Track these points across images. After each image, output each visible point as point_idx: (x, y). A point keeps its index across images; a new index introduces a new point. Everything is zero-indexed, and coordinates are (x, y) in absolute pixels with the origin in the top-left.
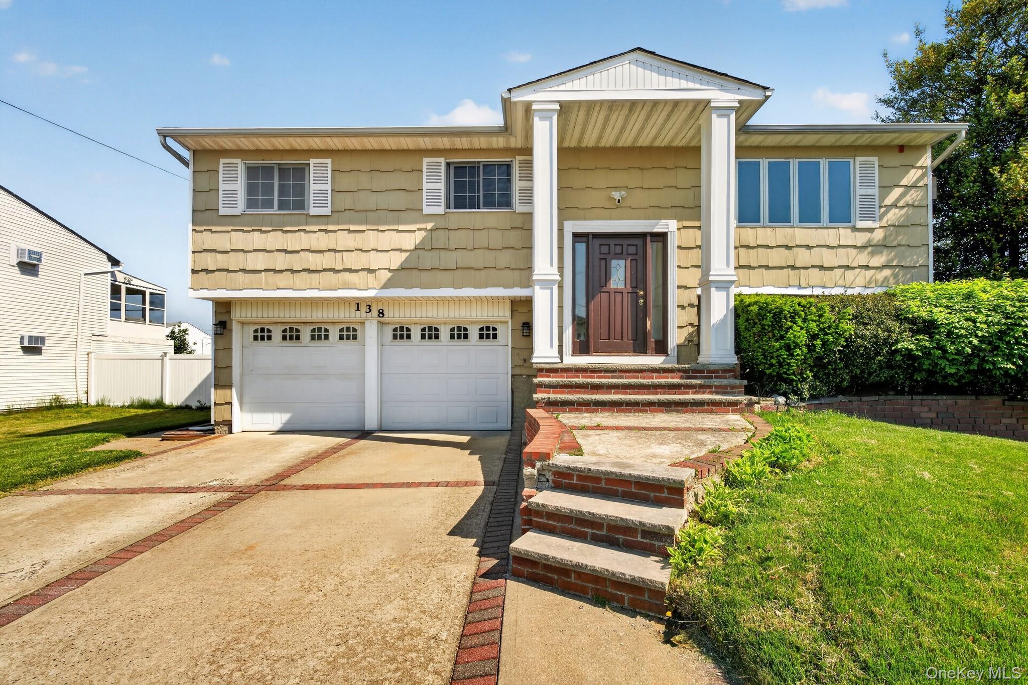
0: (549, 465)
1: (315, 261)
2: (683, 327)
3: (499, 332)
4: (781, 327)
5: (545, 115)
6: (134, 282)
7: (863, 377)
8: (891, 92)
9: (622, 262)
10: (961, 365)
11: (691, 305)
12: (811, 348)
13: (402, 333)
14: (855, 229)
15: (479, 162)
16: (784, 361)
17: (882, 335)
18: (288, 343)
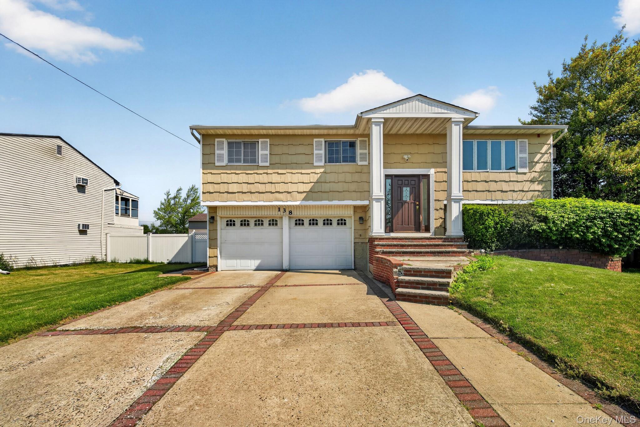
0: (403, 268)
1: (261, 188)
2: (437, 219)
3: (347, 222)
4: (483, 219)
5: (377, 124)
6: (125, 194)
7: (518, 241)
8: (537, 103)
9: (408, 189)
10: (558, 235)
11: (441, 209)
12: (496, 228)
13: (299, 222)
14: (517, 173)
15: (340, 141)
16: (484, 234)
17: (526, 223)
18: (243, 227)
